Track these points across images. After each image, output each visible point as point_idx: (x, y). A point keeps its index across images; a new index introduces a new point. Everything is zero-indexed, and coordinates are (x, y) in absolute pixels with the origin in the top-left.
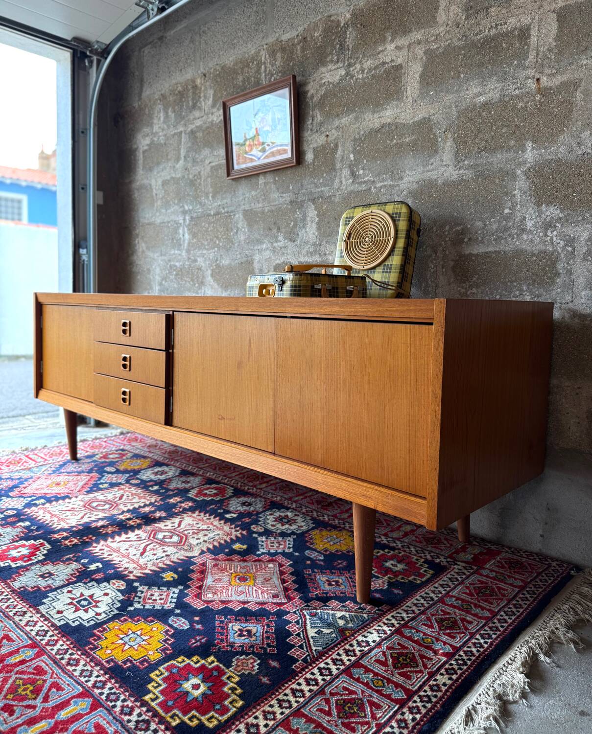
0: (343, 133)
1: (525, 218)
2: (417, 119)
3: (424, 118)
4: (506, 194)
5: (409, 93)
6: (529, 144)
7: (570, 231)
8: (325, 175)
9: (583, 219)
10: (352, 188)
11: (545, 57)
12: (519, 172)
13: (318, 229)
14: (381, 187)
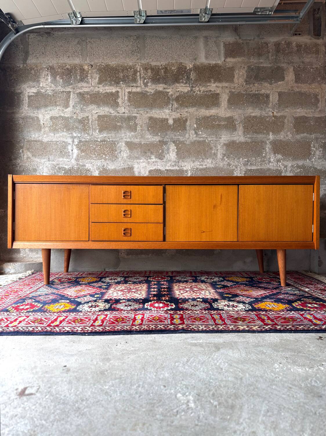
0: (190, 115)
1: (270, 158)
2: (227, 116)
3: (230, 117)
4: (263, 149)
5: (223, 105)
6: (271, 133)
7: (286, 163)
8: (180, 131)
9: (289, 160)
10: (196, 139)
11: (274, 106)
12: (268, 142)
13: (177, 155)
14: (211, 140)
